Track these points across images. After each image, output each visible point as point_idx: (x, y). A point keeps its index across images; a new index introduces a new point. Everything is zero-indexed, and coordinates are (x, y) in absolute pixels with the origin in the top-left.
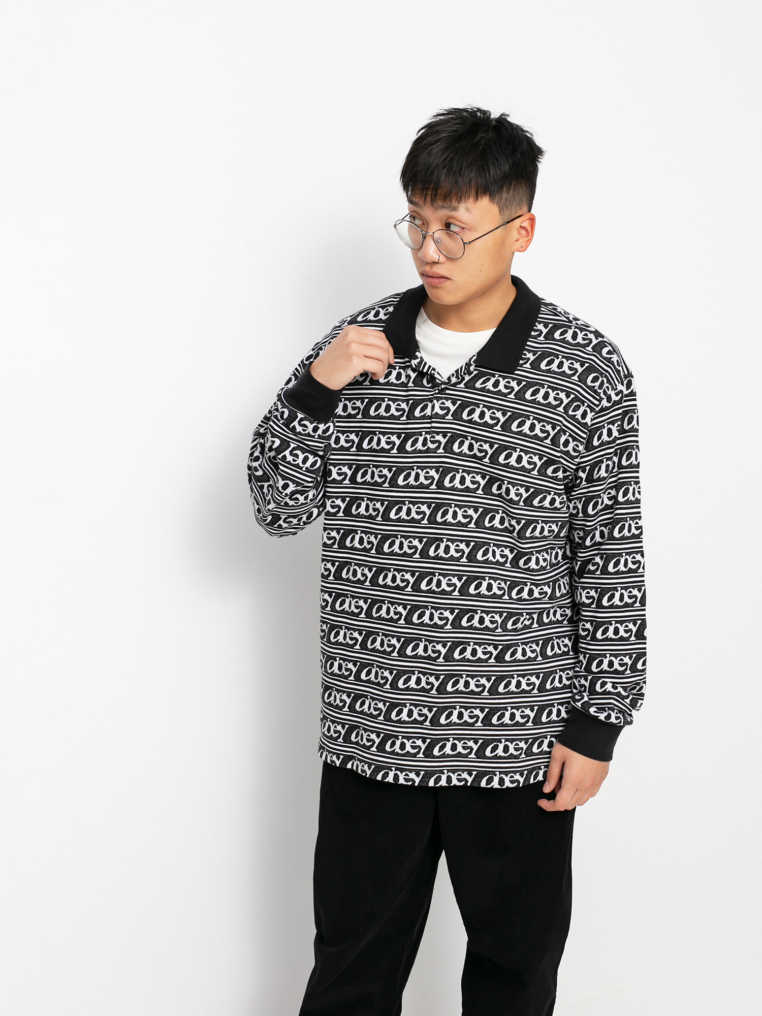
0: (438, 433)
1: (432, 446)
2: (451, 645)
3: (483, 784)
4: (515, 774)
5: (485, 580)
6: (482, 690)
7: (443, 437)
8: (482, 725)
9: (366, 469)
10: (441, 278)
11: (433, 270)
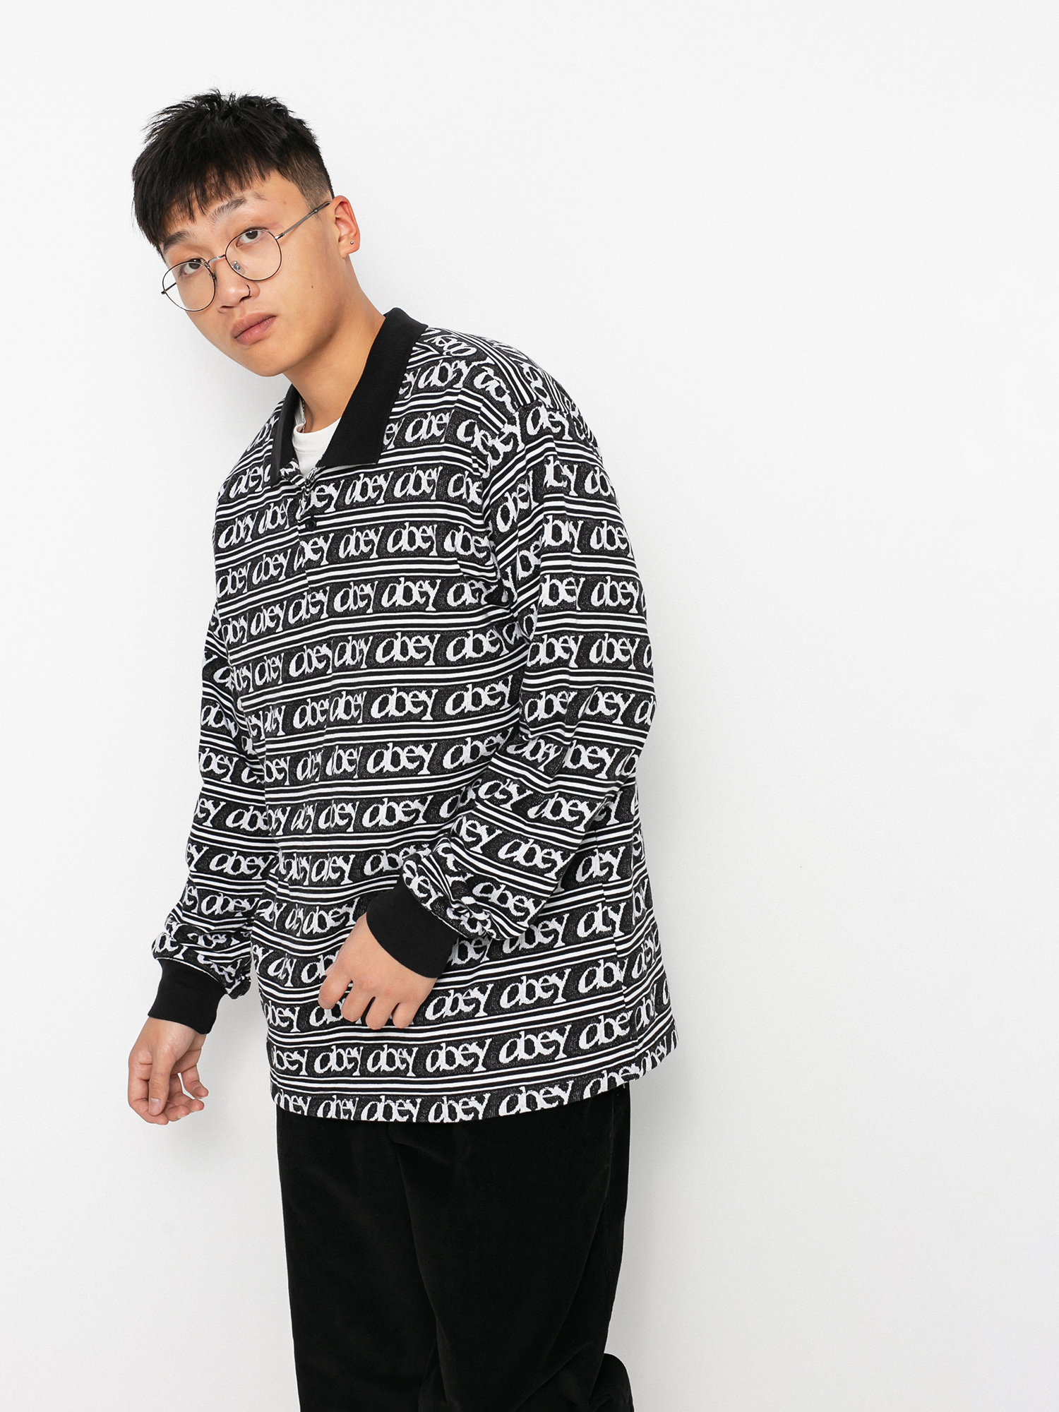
0: (318, 590)
1: (314, 611)
7: (324, 595)
9: (261, 664)
10: (264, 320)
11: (246, 315)
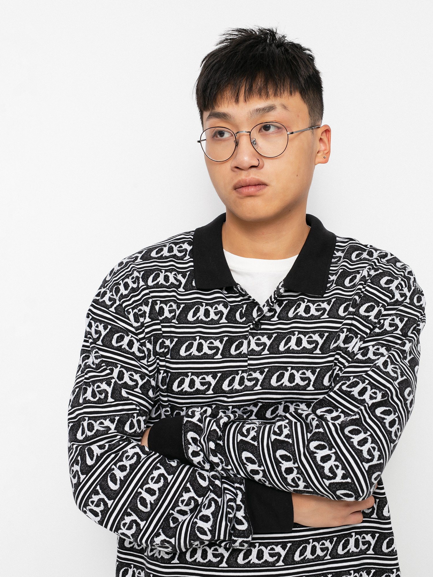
0: (255, 371)
1: (249, 384)
7: (261, 374)
10: (259, 185)
11: (250, 177)
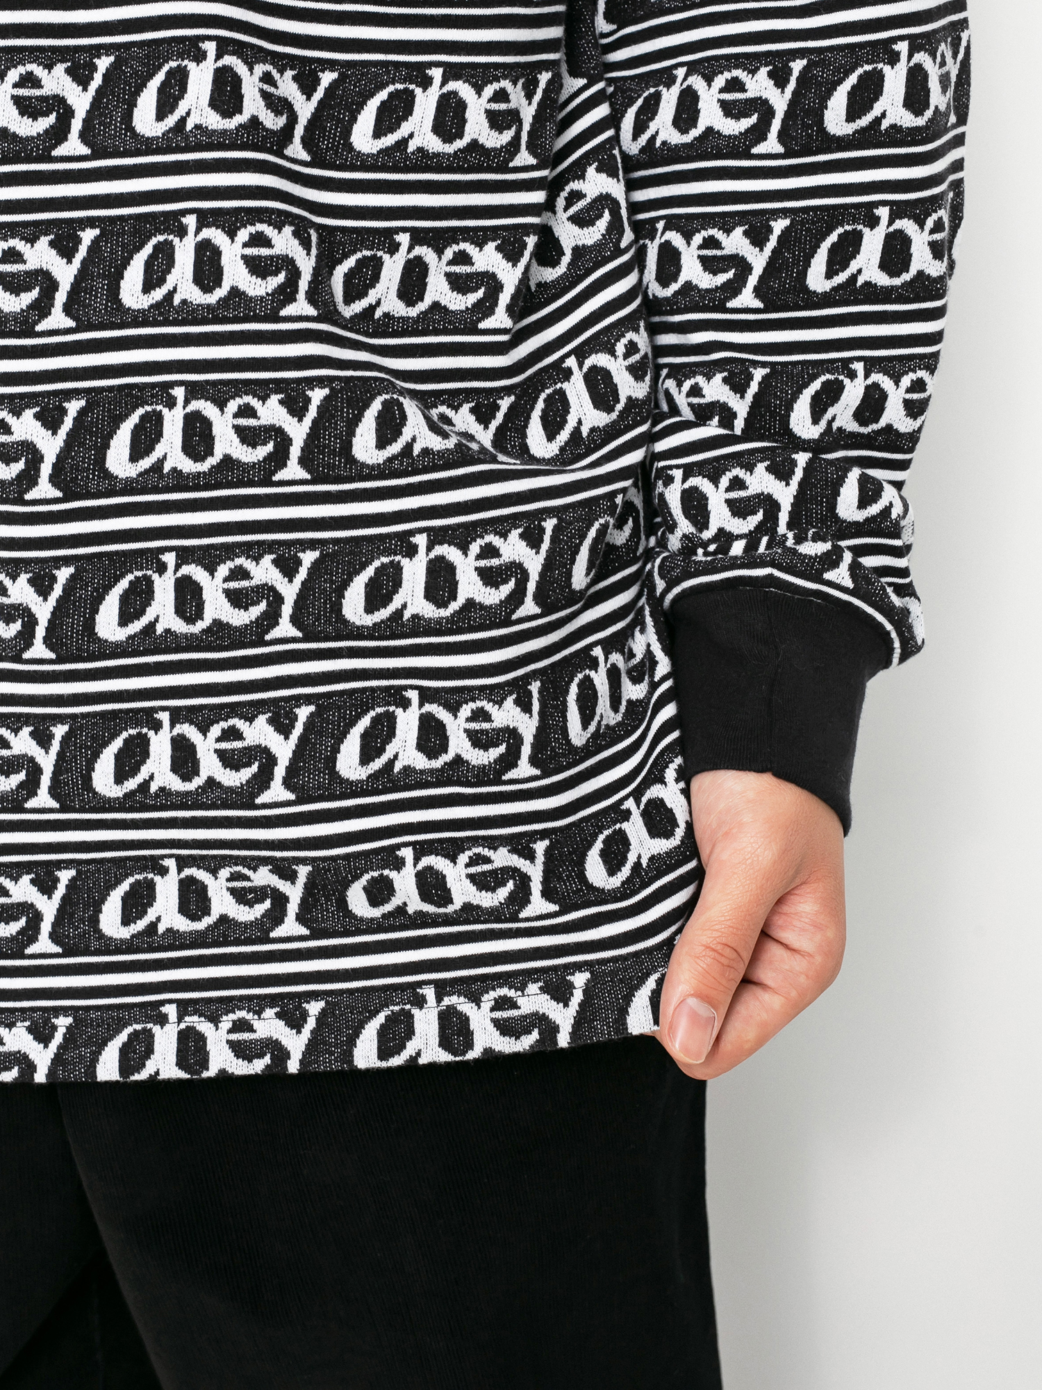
2: (82, 413)
3: (366, 1054)
4: (522, 988)
5: (200, 57)
6: (264, 614)
8: (292, 797)
